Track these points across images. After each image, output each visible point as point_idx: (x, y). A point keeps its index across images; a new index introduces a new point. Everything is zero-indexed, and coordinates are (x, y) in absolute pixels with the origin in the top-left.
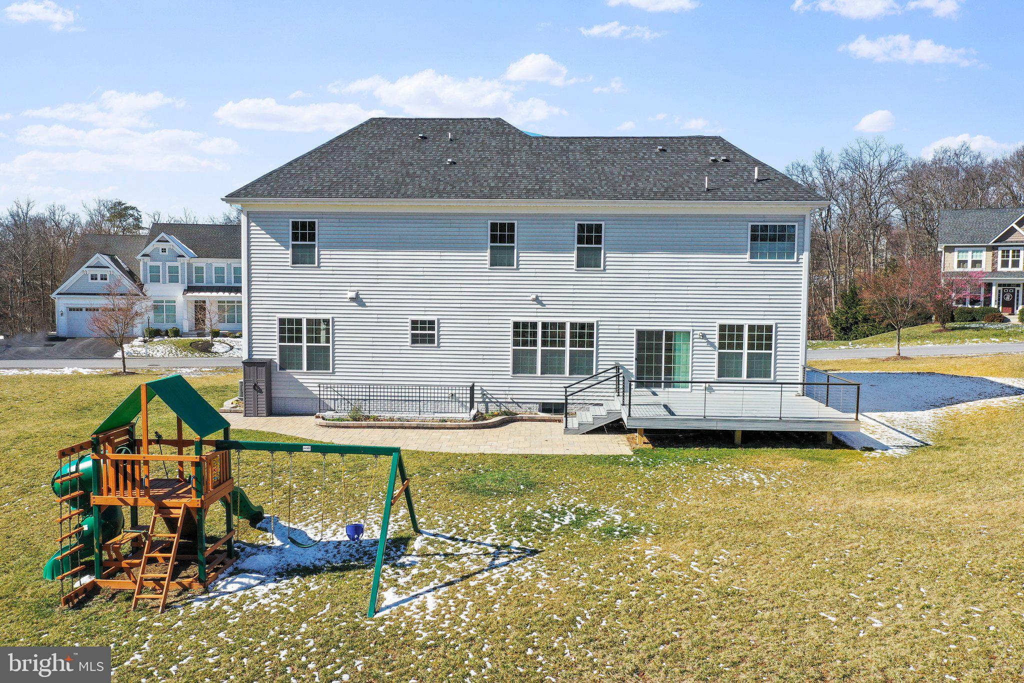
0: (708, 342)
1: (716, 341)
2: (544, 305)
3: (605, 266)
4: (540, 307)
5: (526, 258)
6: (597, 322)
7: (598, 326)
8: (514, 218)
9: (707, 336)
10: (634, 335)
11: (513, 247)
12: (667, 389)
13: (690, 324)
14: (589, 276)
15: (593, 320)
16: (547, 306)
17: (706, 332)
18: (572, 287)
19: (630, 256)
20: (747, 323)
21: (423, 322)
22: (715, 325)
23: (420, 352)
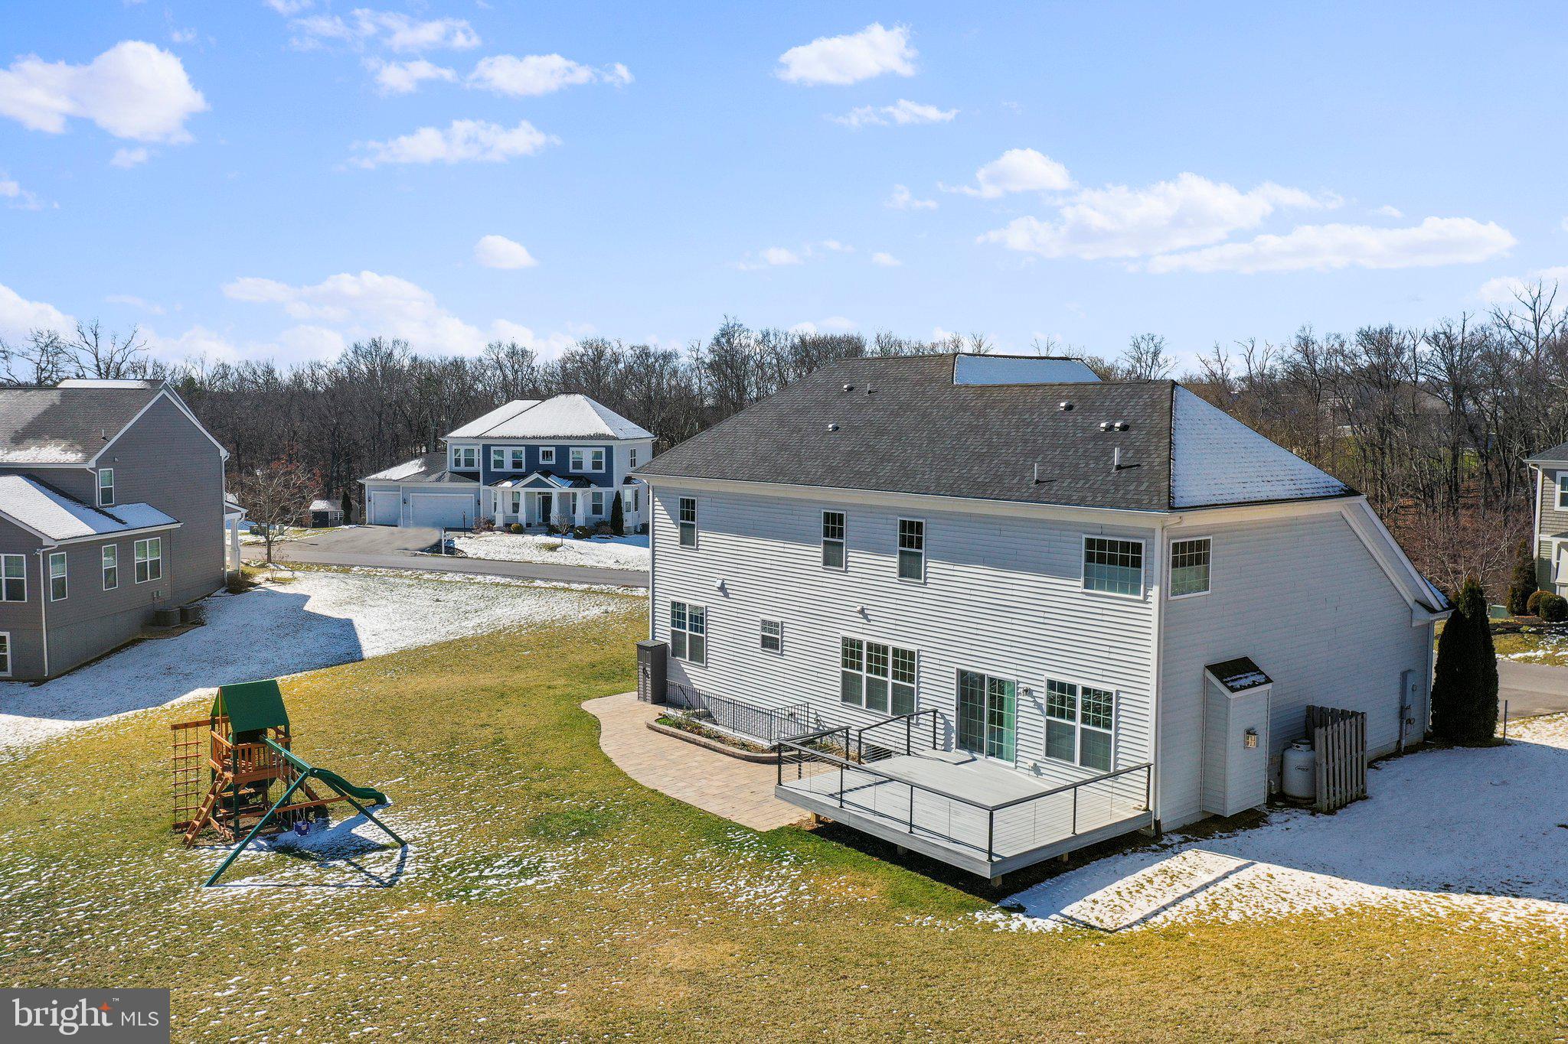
0: (1035, 701)
1: (1043, 702)
2: (869, 621)
3: (926, 578)
4: (865, 621)
5: (855, 558)
6: (918, 650)
7: (919, 656)
8: (844, 508)
9: (1035, 694)
10: (955, 676)
11: (841, 544)
12: (991, 758)
13: (1014, 672)
14: (909, 589)
15: (913, 648)
16: (872, 623)
17: (1032, 688)
18: (894, 601)
19: (951, 567)
20: (1080, 684)
21: (770, 623)
22: (1043, 678)
23: (768, 658)
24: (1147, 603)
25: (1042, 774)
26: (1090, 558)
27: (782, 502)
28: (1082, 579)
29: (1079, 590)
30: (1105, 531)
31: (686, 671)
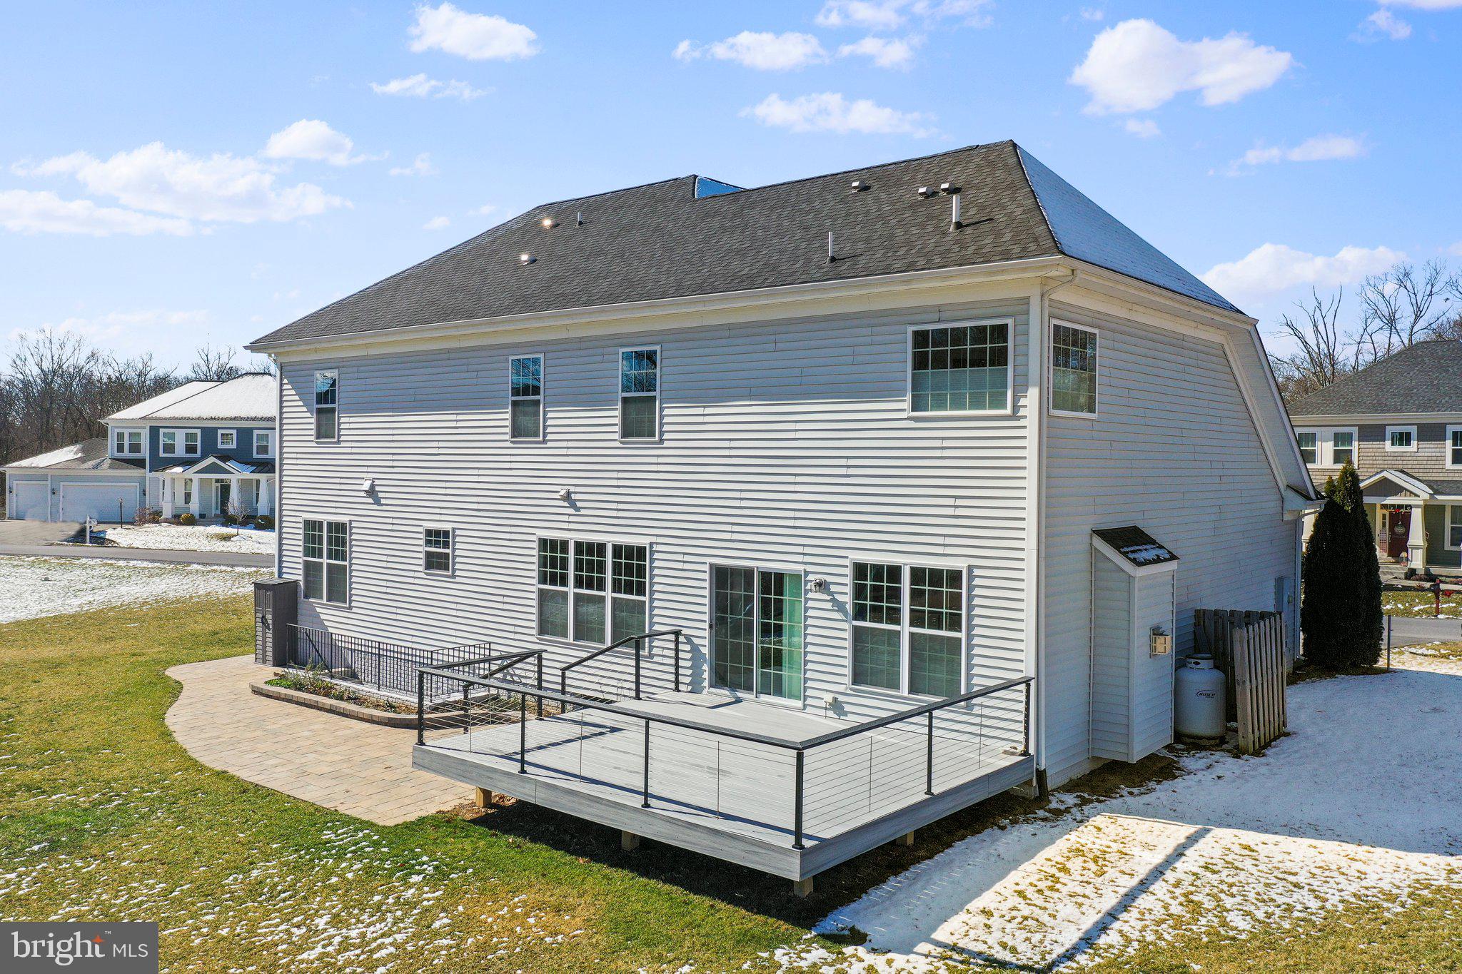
0: (834, 600)
1: (847, 599)
2: (578, 509)
3: (661, 433)
4: (572, 511)
5: (556, 419)
6: (652, 544)
7: (652, 553)
8: (541, 349)
9: (833, 588)
10: (707, 576)
11: (538, 401)
12: (764, 698)
13: (800, 558)
14: (641, 454)
15: (644, 542)
16: (583, 512)
17: (829, 579)
18: (615, 475)
19: (700, 411)
20: (906, 562)
21: (438, 533)
22: (846, 562)
23: (437, 583)
24: (1019, 418)
25: (846, 714)
26: (920, 362)
27: (452, 355)
28: (909, 397)
29: (905, 415)
30: (944, 316)
31: (323, 617)
